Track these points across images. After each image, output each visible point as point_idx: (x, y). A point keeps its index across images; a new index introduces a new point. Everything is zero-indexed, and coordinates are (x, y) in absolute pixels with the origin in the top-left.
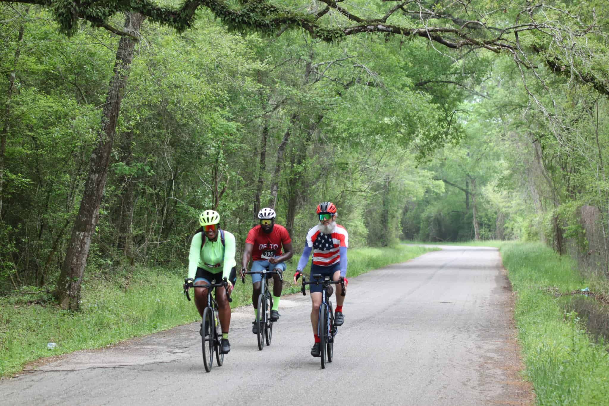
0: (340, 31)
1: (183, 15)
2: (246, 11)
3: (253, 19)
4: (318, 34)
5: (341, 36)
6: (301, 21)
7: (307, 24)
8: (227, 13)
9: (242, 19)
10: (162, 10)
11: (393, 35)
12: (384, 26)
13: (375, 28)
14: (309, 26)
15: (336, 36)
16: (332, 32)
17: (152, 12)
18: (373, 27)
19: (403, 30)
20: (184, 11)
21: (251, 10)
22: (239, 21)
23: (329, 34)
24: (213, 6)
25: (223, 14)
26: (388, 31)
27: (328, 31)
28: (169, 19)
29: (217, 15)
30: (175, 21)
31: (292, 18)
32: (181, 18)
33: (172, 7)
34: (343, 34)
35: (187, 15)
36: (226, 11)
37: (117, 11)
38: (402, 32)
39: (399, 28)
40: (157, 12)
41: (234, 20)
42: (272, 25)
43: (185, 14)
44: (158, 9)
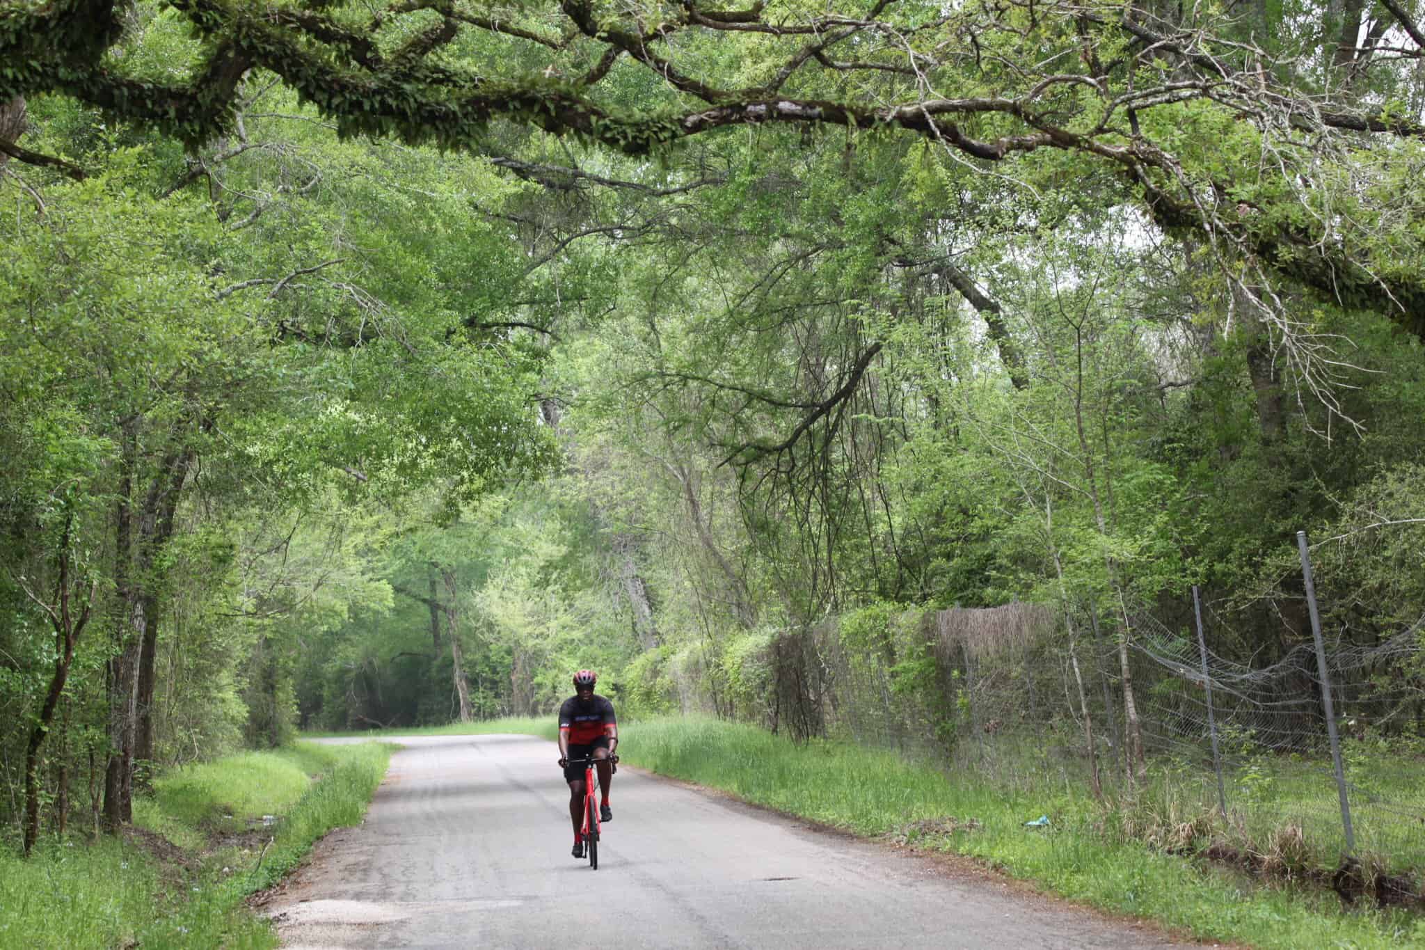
0: (672, 121)
1: (205, 99)
2: (389, 78)
3: (412, 100)
4: (608, 135)
5: (674, 135)
6: (552, 99)
7: (570, 108)
8: (336, 87)
9: (382, 102)
10: (145, 86)
11: (822, 128)
12: (796, 103)
13: (770, 111)
14: (577, 114)
15: (661, 136)
16: (648, 128)
17: (116, 92)
18: (763, 107)
19: (854, 112)
20: (208, 87)
21: (404, 74)
22: (372, 106)
23: (641, 131)
24: (294, 70)
25: (324, 91)
26: (811, 118)
27: (636, 124)
28: (166, 113)
29: (307, 95)
30: (182, 116)
31: (524, 93)
32: (198, 106)
33: (170, 78)
34: (680, 132)
35: (217, 99)
36: (333, 81)
37: (19, 93)
38: (852, 118)
39: (841, 108)
40: (131, 94)
41: (359, 105)
42: (466, 115)
43: (212, 96)
44: (132, 85)
